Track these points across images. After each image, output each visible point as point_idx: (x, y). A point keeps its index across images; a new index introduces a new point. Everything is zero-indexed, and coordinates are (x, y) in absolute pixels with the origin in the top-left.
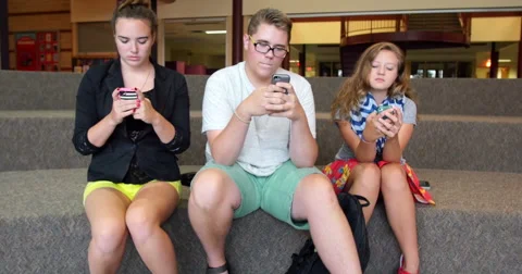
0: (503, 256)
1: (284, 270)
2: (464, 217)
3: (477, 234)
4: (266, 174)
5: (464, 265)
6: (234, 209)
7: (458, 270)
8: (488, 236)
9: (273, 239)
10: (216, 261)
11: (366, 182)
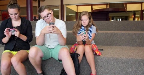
0: (119, 69)
1: (59, 74)
2: (109, 59)
3: (112, 63)
4: (53, 48)
5: (109, 72)
6: (41, 58)
7: (107, 74)
8: (115, 64)
9: (56, 65)
10: (39, 72)
11: (80, 50)
